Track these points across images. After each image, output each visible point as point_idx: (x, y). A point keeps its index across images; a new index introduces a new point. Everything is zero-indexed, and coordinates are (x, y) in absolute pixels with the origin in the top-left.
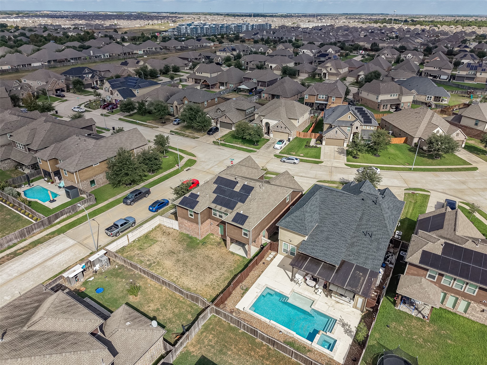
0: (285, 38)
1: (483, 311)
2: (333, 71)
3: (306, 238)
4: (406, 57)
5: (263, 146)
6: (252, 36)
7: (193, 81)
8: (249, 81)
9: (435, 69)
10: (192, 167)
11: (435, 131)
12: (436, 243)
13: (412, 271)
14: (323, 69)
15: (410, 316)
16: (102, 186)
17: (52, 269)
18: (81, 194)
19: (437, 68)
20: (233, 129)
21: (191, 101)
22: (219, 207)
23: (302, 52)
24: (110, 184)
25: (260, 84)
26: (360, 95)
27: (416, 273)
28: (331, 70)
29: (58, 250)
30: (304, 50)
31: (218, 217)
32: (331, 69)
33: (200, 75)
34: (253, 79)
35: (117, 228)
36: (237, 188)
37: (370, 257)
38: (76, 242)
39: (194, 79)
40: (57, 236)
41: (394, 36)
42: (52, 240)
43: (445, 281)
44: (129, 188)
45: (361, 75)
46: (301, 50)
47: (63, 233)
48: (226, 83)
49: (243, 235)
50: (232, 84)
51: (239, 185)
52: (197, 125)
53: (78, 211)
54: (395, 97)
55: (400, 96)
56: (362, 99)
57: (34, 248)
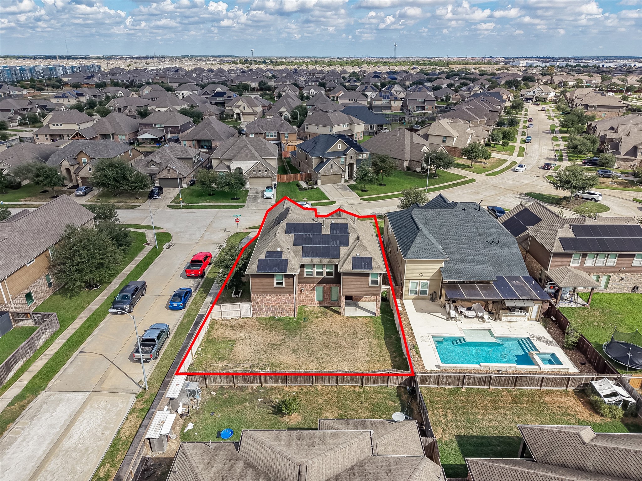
0: (137, 81)
1: (622, 279)
2: (248, 110)
3: (442, 265)
4: (309, 93)
5: (246, 198)
6: (85, 80)
7: (47, 139)
8: (149, 128)
9: (351, 102)
10: (171, 242)
11: (422, 150)
12: (564, 228)
13: (556, 263)
14: (233, 108)
15: (572, 308)
16: (43, 300)
17: (86, 450)
18: (16, 321)
19: (352, 100)
20: (185, 186)
21: (93, 157)
22: (316, 261)
23: (181, 94)
24: (54, 294)
25: (169, 130)
26: (306, 130)
27: (560, 263)
28: (244, 109)
29: (65, 417)
30: (182, 92)
31: (314, 276)
32: (244, 107)
33: (59, 127)
34: (155, 125)
35: (154, 345)
36: (326, 230)
37: (512, 264)
38: (88, 393)
39: (48, 136)
40: (36, 399)
41: (270, 75)
42: (30, 409)
43: (589, 262)
44: (99, 292)
45: (284, 112)
46: (179, 92)
47: (43, 390)
48: (113, 134)
49: (370, 285)
50: (123, 135)
51: (324, 226)
52: (131, 187)
53: (38, 348)
54: (347, 128)
55: (352, 126)
56: (310, 135)
57: (4, 435)
